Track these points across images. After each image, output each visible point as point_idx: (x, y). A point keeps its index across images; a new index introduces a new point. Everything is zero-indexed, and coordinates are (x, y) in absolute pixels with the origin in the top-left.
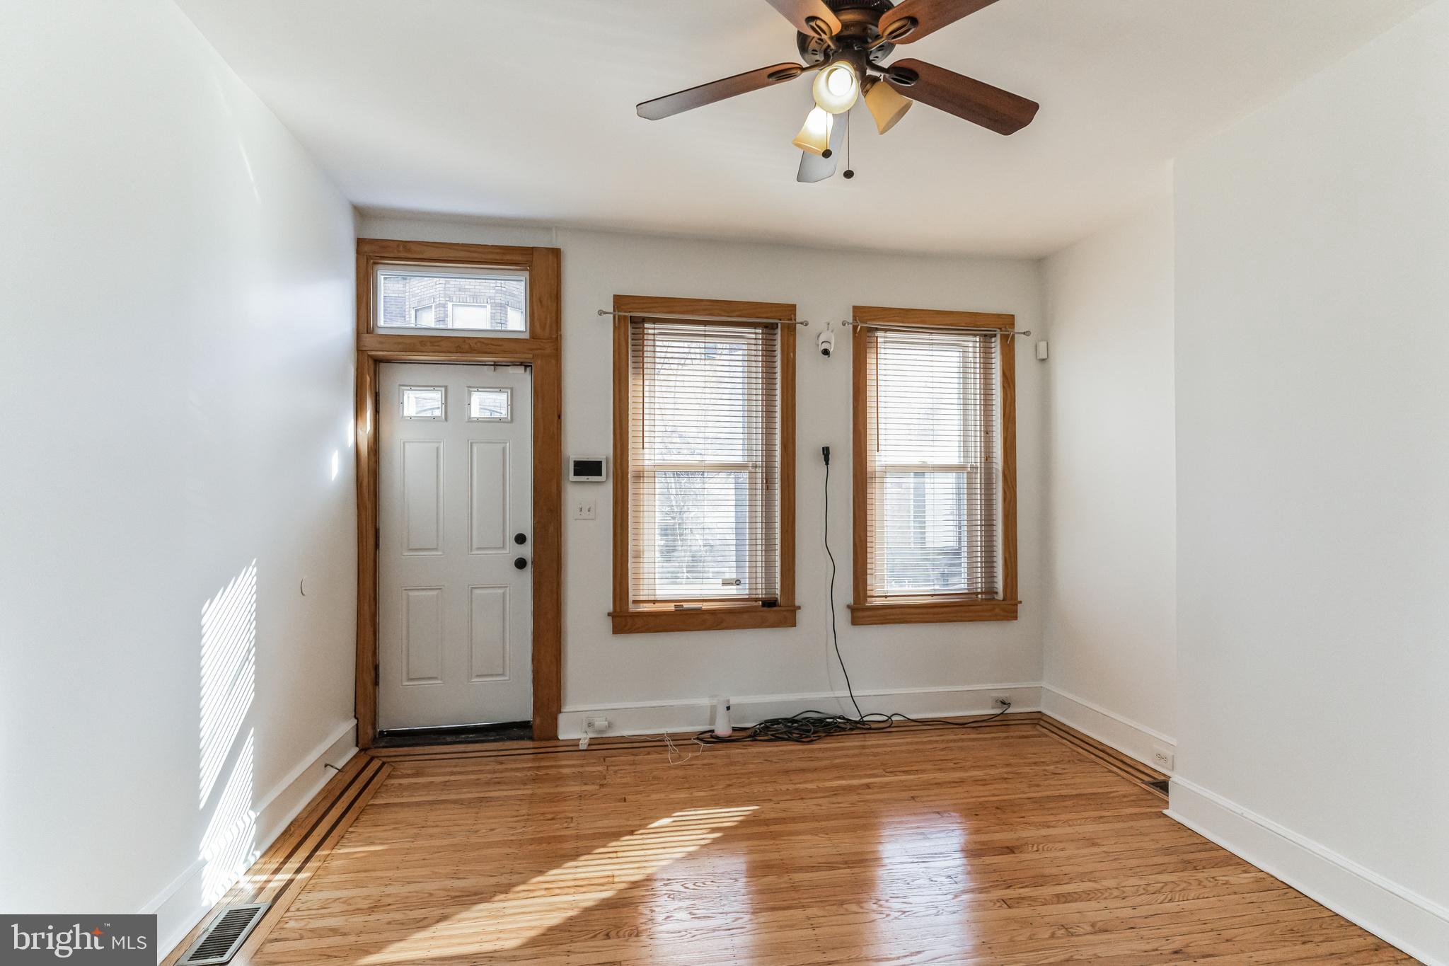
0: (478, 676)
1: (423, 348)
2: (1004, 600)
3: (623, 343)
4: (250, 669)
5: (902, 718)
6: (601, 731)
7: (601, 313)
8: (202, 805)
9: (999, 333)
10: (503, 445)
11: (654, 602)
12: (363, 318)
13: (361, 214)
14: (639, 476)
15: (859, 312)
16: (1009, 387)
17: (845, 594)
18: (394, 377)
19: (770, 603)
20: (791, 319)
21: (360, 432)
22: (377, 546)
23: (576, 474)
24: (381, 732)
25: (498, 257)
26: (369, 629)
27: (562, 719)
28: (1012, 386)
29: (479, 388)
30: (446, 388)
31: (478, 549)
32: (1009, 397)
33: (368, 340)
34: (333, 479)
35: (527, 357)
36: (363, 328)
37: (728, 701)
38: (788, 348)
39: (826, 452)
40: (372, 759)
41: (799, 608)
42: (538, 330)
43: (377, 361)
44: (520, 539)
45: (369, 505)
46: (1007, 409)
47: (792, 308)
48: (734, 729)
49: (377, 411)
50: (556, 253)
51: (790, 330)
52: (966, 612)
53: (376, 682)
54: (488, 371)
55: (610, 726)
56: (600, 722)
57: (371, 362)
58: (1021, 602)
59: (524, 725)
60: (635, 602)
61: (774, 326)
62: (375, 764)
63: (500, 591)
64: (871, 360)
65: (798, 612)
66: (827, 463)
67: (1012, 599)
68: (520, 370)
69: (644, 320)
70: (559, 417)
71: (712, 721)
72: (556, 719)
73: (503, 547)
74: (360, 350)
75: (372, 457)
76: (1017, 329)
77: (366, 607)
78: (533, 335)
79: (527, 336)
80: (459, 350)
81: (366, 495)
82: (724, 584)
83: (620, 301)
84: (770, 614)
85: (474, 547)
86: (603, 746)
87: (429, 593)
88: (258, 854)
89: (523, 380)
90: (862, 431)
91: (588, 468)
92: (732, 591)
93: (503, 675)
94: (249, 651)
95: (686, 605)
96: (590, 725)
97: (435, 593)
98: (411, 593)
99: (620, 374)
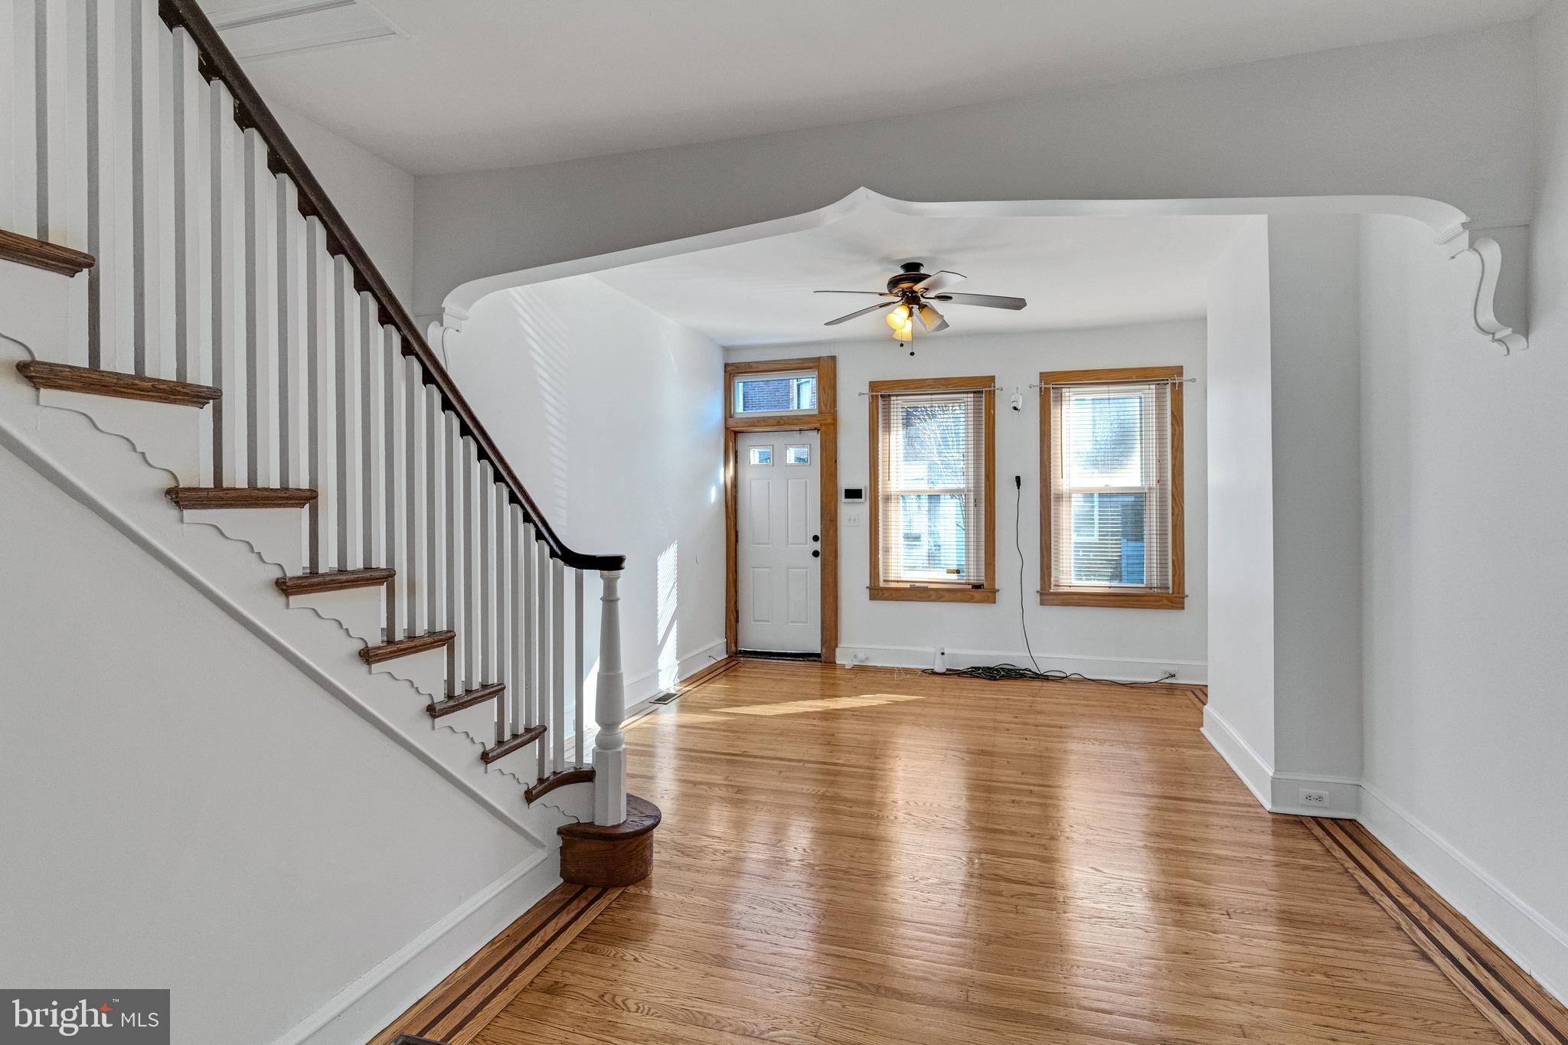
0: (792, 622)
1: (759, 424)
2: (1173, 593)
3: (875, 411)
4: (675, 592)
5: (1080, 677)
6: (861, 661)
7: (861, 394)
8: (659, 643)
9: (1170, 382)
10: (805, 480)
11: (898, 582)
12: (728, 409)
13: (727, 350)
14: (887, 499)
15: (1044, 376)
16: (1178, 423)
17: (1033, 582)
18: (743, 442)
19: (977, 587)
20: (990, 387)
21: (727, 476)
22: (737, 541)
23: (846, 497)
24: (740, 651)
25: (800, 365)
26: (732, 590)
27: (838, 650)
28: (1180, 424)
29: (791, 445)
30: (773, 446)
31: (792, 544)
32: (1177, 432)
33: (731, 422)
34: (712, 501)
35: (817, 425)
36: (728, 415)
37: (943, 649)
38: (989, 406)
39: (1018, 479)
40: (733, 660)
41: (998, 590)
42: (823, 408)
43: (736, 433)
44: (816, 538)
45: (732, 519)
46: (1175, 443)
47: (992, 379)
48: (948, 670)
49: (736, 462)
50: (833, 358)
51: (991, 394)
52: (1137, 601)
53: (737, 620)
54: (796, 435)
55: (867, 659)
56: (861, 656)
57: (732, 433)
58: (1187, 596)
59: (818, 655)
60: (885, 581)
61: (981, 392)
62: (734, 663)
63: (805, 570)
64: (1054, 412)
65: (997, 593)
66: (1019, 488)
67: (1179, 593)
68: (815, 433)
69: (890, 395)
70: (836, 462)
71: (934, 664)
72: (834, 651)
73: (806, 544)
74: (726, 428)
75: (734, 489)
76: (1185, 377)
77: (731, 575)
78: (820, 412)
79: (816, 412)
80: (778, 424)
81: (730, 511)
82: (948, 573)
83: (873, 386)
84: (977, 594)
85: (790, 542)
86: (860, 669)
87: (765, 570)
88: (679, 681)
89: (815, 438)
90: (1047, 463)
91: (853, 494)
92: (954, 577)
93: (806, 622)
94: (675, 583)
95: (917, 585)
96: (855, 656)
97: (768, 570)
98: (755, 570)
99: (873, 431)
